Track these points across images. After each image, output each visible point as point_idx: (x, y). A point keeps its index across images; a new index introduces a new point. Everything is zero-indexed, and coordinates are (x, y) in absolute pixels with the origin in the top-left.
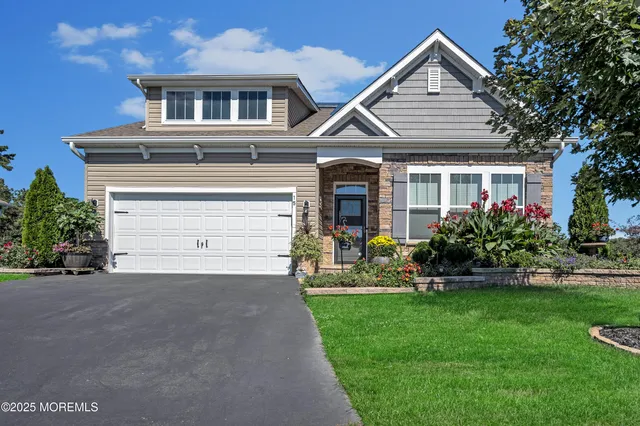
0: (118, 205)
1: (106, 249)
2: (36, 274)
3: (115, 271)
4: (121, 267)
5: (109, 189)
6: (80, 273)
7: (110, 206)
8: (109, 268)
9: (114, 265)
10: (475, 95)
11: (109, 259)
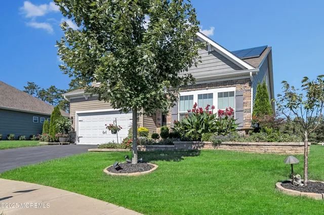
0: (80, 118)
1: (75, 135)
2: (49, 144)
3: (79, 143)
4: (82, 142)
5: (77, 112)
6: (63, 144)
7: (77, 119)
8: (77, 142)
9: (79, 141)
10: (209, 53)
11: (77, 139)
